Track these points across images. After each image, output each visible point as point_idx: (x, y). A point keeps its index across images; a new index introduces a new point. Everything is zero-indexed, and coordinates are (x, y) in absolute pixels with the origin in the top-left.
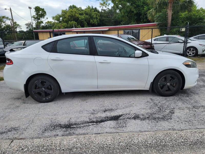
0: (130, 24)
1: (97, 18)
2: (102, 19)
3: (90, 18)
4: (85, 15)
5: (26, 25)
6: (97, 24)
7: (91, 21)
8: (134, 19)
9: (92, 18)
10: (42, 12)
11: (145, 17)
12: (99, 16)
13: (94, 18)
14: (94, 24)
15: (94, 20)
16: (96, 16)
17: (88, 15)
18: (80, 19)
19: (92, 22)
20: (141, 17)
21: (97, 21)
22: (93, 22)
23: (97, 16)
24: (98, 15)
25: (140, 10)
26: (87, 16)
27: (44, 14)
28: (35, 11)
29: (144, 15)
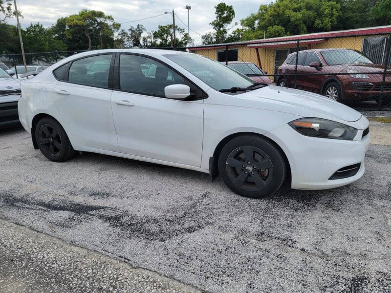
1: (332, 15)
2: (344, 17)
3: (315, 17)
4: (304, 11)
5: (203, 39)
7: (318, 22)
9: (320, 15)
10: (227, 12)
12: (339, 9)
13: (326, 16)
14: (323, 27)
15: (324, 19)
16: (332, 9)
17: (312, 9)
18: (292, 19)
19: (319, 24)
21: (331, 21)
22: (322, 24)
23: (334, 10)
26: (310, 13)
27: (230, 16)
28: (217, 11)
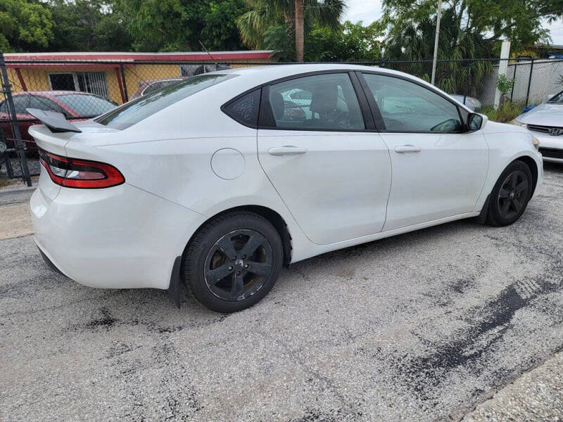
0: (163, 52)
1: (43, 25)
2: (60, 30)
3: (15, 23)
6: (47, 43)
7: (23, 32)
8: (184, 37)
9: (24, 21)
11: (214, 33)
12: (50, 16)
13: (34, 25)
14: (35, 42)
15: (33, 29)
16: (40, 16)
17: (6, 10)
19: (27, 36)
20: (204, 31)
21: (45, 34)
22: (32, 36)
23: (43, 17)
24: (46, 16)
25: (197, 13)
29: (212, 26)
